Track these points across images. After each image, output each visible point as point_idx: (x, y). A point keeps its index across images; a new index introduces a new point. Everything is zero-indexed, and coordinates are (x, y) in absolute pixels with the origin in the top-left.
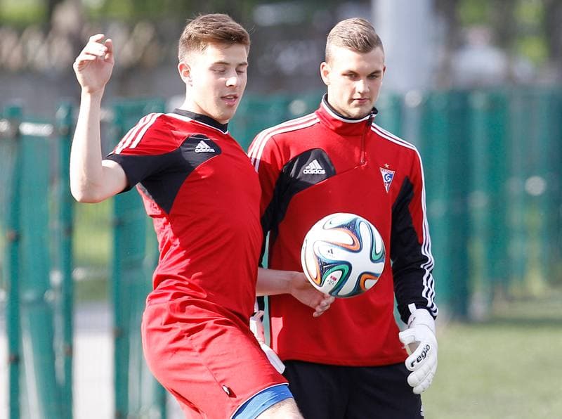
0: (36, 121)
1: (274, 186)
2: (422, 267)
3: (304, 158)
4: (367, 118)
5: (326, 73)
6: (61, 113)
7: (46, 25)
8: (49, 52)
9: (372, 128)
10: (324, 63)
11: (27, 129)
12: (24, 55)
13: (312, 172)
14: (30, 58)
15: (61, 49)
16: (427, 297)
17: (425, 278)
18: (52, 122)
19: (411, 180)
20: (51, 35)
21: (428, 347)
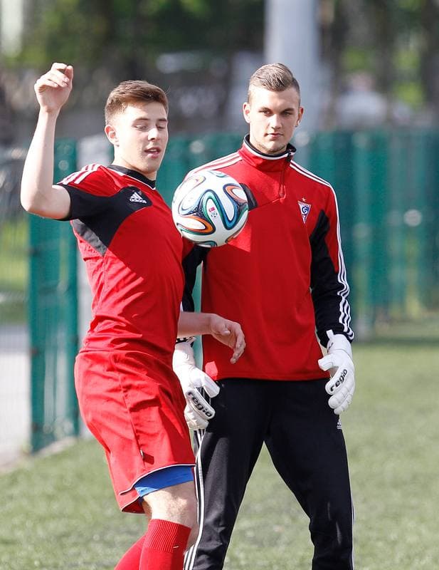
2: (338, 294)
10: (246, 103)
17: (341, 305)
19: (327, 214)
21: (345, 372)
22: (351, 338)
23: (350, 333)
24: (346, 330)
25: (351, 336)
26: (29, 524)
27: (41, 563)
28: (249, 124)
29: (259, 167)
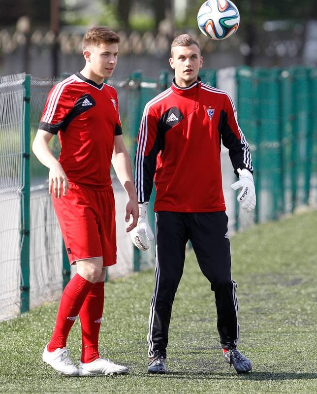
0: (148, 81)
1: (156, 130)
2: (243, 149)
3: (167, 114)
4: (196, 84)
5: (172, 63)
6: (162, 77)
7: (155, 31)
8: (157, 45)
9: (202, 87)
10: (171, 58)
11: (144, 85)
12: (144, 45)
13: (172, 120)
14: (147, 47)
15: (163, 43)
16: (246, 162)
17: (245, 154)
18: (157, 82)
19: (225, 111)
20: (158, 37)
21: (247, 189)
22: (252, 170)
23: (250, 168)
24: (247, 166)
25: (251, 169)
26: (187, 289)
27: (193, 311)
28: (174, 70)
29: (182, 95)
